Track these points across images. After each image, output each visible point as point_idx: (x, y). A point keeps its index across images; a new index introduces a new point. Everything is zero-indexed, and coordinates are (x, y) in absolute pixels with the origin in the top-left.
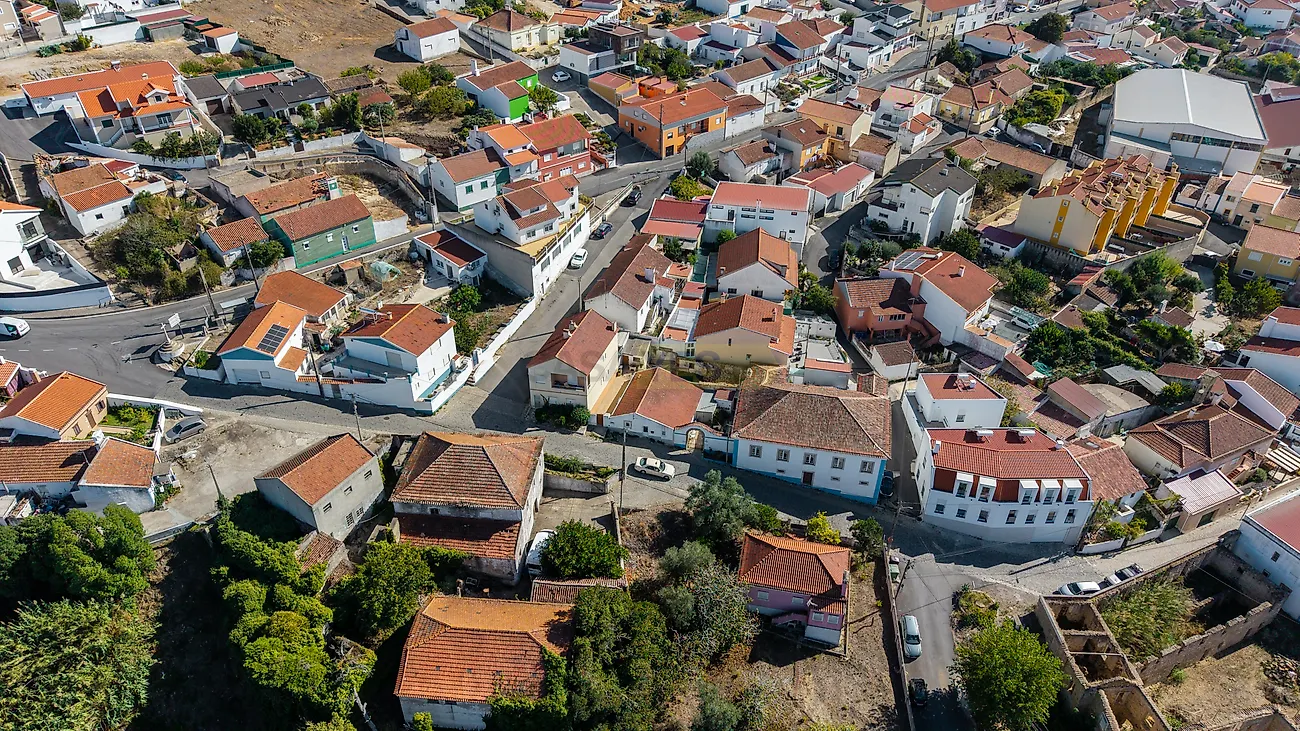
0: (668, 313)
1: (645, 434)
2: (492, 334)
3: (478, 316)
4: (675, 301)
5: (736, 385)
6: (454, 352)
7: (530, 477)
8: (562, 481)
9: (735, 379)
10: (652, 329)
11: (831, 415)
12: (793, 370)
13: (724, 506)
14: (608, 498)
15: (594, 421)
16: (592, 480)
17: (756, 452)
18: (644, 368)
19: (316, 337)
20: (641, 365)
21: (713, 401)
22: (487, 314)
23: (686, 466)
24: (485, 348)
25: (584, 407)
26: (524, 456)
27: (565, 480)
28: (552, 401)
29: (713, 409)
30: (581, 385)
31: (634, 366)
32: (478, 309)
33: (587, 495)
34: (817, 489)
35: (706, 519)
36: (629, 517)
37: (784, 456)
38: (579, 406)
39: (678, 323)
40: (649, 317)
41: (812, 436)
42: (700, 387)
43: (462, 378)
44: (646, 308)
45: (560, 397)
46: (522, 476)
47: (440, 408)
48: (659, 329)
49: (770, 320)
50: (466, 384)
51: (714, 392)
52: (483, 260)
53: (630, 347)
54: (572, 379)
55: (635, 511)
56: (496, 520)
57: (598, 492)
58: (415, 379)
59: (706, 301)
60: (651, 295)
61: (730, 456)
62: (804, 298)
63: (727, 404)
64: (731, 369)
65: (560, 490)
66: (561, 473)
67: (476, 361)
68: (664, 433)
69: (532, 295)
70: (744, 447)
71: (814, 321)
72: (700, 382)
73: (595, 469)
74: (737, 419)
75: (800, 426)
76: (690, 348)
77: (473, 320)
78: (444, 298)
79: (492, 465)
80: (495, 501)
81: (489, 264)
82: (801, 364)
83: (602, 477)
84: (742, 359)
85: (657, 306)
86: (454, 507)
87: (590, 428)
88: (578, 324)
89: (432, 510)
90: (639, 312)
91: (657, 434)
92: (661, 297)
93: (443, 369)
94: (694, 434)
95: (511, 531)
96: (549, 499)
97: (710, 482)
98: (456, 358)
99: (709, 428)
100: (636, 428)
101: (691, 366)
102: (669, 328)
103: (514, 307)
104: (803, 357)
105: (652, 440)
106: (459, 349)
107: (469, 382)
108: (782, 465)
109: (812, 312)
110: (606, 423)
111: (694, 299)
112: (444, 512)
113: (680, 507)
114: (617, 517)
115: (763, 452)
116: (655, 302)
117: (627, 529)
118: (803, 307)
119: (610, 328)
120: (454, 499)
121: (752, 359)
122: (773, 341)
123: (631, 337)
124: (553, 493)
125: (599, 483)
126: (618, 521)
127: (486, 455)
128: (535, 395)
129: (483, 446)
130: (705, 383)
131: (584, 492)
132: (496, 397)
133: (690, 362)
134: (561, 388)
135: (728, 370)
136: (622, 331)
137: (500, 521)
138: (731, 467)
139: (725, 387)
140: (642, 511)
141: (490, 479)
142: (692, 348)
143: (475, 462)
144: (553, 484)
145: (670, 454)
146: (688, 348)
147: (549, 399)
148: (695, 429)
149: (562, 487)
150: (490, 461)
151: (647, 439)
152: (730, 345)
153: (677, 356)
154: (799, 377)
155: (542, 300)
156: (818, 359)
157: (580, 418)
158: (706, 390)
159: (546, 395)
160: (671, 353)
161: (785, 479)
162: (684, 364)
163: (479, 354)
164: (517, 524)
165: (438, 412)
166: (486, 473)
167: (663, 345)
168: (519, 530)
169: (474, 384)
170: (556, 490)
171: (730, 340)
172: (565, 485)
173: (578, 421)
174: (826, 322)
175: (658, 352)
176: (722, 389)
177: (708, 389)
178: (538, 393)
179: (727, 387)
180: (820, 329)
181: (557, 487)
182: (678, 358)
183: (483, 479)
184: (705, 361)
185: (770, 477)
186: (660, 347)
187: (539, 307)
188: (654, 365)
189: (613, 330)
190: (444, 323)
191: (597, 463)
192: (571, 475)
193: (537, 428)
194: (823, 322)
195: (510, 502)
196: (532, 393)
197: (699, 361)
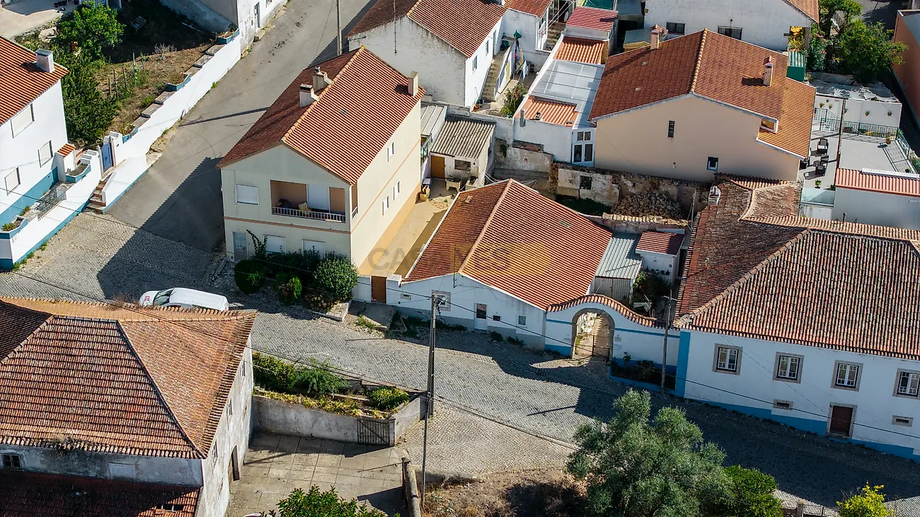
0: (533, 72)
1: (482, 324)
2: (144, 106)
3: (117, 70)
4: (549, 47)
5: (685, 223)
6: (61, 139)
7: (221, 394)
8: (292, 415)
9: (683, 210)
10: (499, 103)
11: (895, 278)
12: (810, 191)
13: (656, 467)
14: (394, 455)
15: (365, 294)
16: (360, 413)
17: (728, 362)
18: (480, 183)
20: (473, 179)
21: (633, 255)
22: (135, 65)
23: (572, 394)
24: (128, 133)
25: (342, 259)
26: (210, 349)
28: (274, 245)
29: (632, 272)
30: (337, 210)
31: (456, 179)
32: (118, 55)
33: (349, 448)
34: (862, 446)
35: (617, 498)
36: (442, 494)
37: (789, 370)
38: (332, 257)
39: (556, 91)
40: (491, 78)
41: (852, 322)
42: (604, 226)
43: (77, 194)
44: (483, 56)
45: (291, 236)
46: (203, 389)
47: (30, 256)
48: (513, 103)
49: (759, 82)
50: (86, 208)
51: (636, 236)
53: (448, 138)
54: (318, 193)
55: (457, 481)
56: (143, 483)
57: (373, 442)
59: (617, 46)
60: (497, 27)
61: (672, 371)
62: (830, 51)
63: (665, 262)
64: (672, 190)
65: (289, 436)
66: (291, 397)
67: (108, 161)
68: (522, 320)
69: (234, 27)
70: (702, 349)
71: (854, 96)
72: (605, 216)
73: (367, 390)
74: (687, 290)
75: (825, 302)
76: (583, 143)
77: (106, 77)
78: (44, 33)
79: (138, 361)
80: (144, 441)
82: (827, 181)
83: (382, 408)
84: (699, 168)
85: (508, 55)
86: (56, 450)
87: (357, 308)
88: (332, 77)
89: (6, 457)
90: (469, 62)
91: (509, 322)
92: (518, 36)
93: (37, 173)
94: (590, 325)
95: (179, 508)
96: (264, 454)
97: (625, 419)
98: (65, 151)
99: (623, 309)
100: (460, 309)
101: (586, 183)
102: (536, 99)
103: (194, 52)
104: (830, 168)
105: (495, 336)
106: (72, 130)
107: (93, 205)
108: (785, 390)
109: (848, 78)
110: (392, 298)
111: (590, 43)
112: (33, 462)
113: (558, 474)
114: (415, 491)
115: (745, 363)
116: (504, 47)
118: (829, 68)
119: (404, 89)
120: (58, 433)
121: (721, 166)
122: (766, 127)
123: (451, 118)
124: (272, 442)
125: (376, 421)
126: (417, 502)
127: (125, 339)
128: (235, 230)
129: (121, 321)
130: (616, 217)
131: (340, 442)
132: (150, 236)
133: (582, 174)
134: (294, 214)
135: (667, 193)
136: (430, 99)
137: (154, 484)
138: (672, 396)
139: (661, 226)
140: (471, 481)
141: (131, 393)
142: (588, 142)
143: (101, 354)
144: (272, 422)
145: (535, 365)
146: (579, 143)
147: (265, 240)
148: (593, 310)
149: (293, 429)
150: (133, 353)
151: (484, 333)
152: (671, 135)
153: (554, 162)
154: (824, 208)
155: (256, 40)
156: (864, 170)
157: (335, 283)
158: (617, 233)
159: (259, 231)
160: (540, 155)
161: (790, 424)
162: (567, 180)
163: (115, 145)
164: (193, 495)
165: (24, 262)
166: (123, 378)
167: (523, 135)
168: (196, 507)
169: (102, 208)
170: (279, 435)
171: (672, 125)
172: (297, 422)
173: (329, 290)
174: (879, 98)
175: (511, 152)
176: (654, 231)
177: (623, 229)
178: (242, 227)
179: (665, 226)
180: (867, 114)
181: (280, 428)
182: (556, 164)
183: (118, 392)
184: (615, 173)
185: (758, 419)
186: (515, 141)
187: (249, 51)
188: (502, 176)
189: (411, 95)
190: (43, 71)
191: (370, 379)
192: (313, 403)
193: (240, 305)
194: (873, 99)
195: (177, 441)
196: (230, 227)
197: (603, 172)
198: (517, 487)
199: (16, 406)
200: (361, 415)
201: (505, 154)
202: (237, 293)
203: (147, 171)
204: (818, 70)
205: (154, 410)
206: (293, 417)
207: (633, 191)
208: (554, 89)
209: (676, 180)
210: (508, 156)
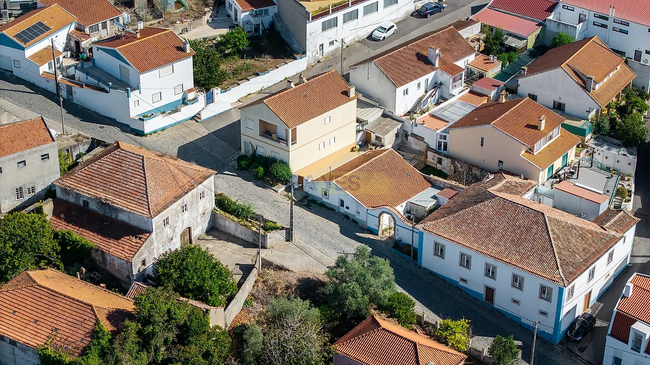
1: (343, 210)
2: (242, 80)
6: (190, 84)
8: (227, 223)
15: (294, 182)
17: (439, 251)
19: (78, 43)
20: (382, 146)
21: (435, 197)
22: (248, 61)
24: (225, 90)
25: (285, 164)
27: (230, 223)
28: (260, 151)
29: (429, 204)
31: (374, 145)
33: (246, 244)
36: (272, 272)
37: (466, 262)
38: (280, 161)
40: (420, 102)
41: (497, 245)
42: (429, 181)
43: (187, 112)
44: (415, 89)
45: (266, 148)
46: (170, 193)
47: (155, 132)
49: (535, 127)
50: (192, 118)
51: (442, 189)
52: (272, 10)
53: (377, 123)
54: (281, 132)
55: (280, 268)
56: (131, 225)
57: (256, 243)
58: (134, 96)
60: (430, 76)
61: (416, 250)
63: (446, 202)
64: (478, 173)
65: (226, 233)
66: (228, 215)
67: (210, 100)
68: (358, 211)
69: (303, 53)
71: (614, 151)
72: (432, 176)
73: (265, 221)
77: (233, 64)
78: (217, 39)
79: (144, 174)
80: (134, 206)
81: (277, 15)
82: (559, 186)
83: (266, 230)
84: (493, 165)
85: (432, 92)
86: (102, 204)
87: (289, 189)
89: (84, 201)
90: (401, 89)
91: (352, 211)
92: (441, 84)
95: (140, 238)
96: (211, 238)
98: (190, 91)
99: (401, 215)
100: (333, 200)
101: (440, 161)
102: (432, 116)
103: (281, 61)
105: (347, 217)
106: (197, 82)
107: (196, 118)
110: (306, 188)
111: (481, 95)
112: (93, 206)
114: (257, 266)
115: (447, 254)
116: (435, 88)
117: (264, 282)
119: (345, 93)
120: (102, 195)
121: (505, 166)
122: (530, 151)
123: (384, 115)
124: (216, 233)
126: (256, 271)
127: (143, 164)
128: (245, 141)
129: (145, 156)
130: (436, 178)
131: (245, 241)
132: (214, 137)
133: (438, 156)
134: (269, 138)
135: (475, 175)
136: (377, 104)
137: (135, 227)
138: (416, 264)
139: (455, 186)
140: (288, 270)
141: (137, 186)
142: (445, 141)
143: (132, 168)
144: (220, 225)
145: (357, 234)
146: (441, 140)
147: (256, 148)
148: (388, 213)
149: (227, 230)
150: (144, 171)
151: (342, 214)
152: (482, 145)
153: (428, 147)
154: (549, 199)
155: (319, 62)
156: (576, 184)
157: (277, 174)
158: (434, 185)
159: (255, 143)
160: (422, 142)
161: (467, 292)
162: (431, 158)
163: (215, 94)
164: (148, 235)
165: (151, 134)
166: (137, 180)
167: (416, 131)
168: (146, 239)
169: (199, 120)
170: (222, 232)
171: (482, 139)
172: (229, 228)
173: (275, 176)
174: (628, 155)
175: (410, 138)
176: (452, 188)
177: (439, 185)
178: (248, 140)
179: (458, 187)
180: (618, 162)
181: (223, 229)
182: (428, 148)
183: (132, 185)
184: (453, 159)
185: (453, 285)
186: (412, 133)
187: (313, 66)
188: (404, 150)
189: (349, 97)
190: (184, 51)
191: (267, 216)
192: (236, 219)
193: (235, 174)
194: (624, 155)
195: (145, 210)
196: (243, 138)
197: (447, 157)
198: (309, 279)
199: (93, 181)
200: (254, 230)
201: (407, 140)
202: (237, 169)
203: (231, 109)
204: (603, 134)
205: (142, 195)
206: (228, 225)
207: (461, 170)
208: (445, 113)
209: (481, 168)
210: (408, 140)
